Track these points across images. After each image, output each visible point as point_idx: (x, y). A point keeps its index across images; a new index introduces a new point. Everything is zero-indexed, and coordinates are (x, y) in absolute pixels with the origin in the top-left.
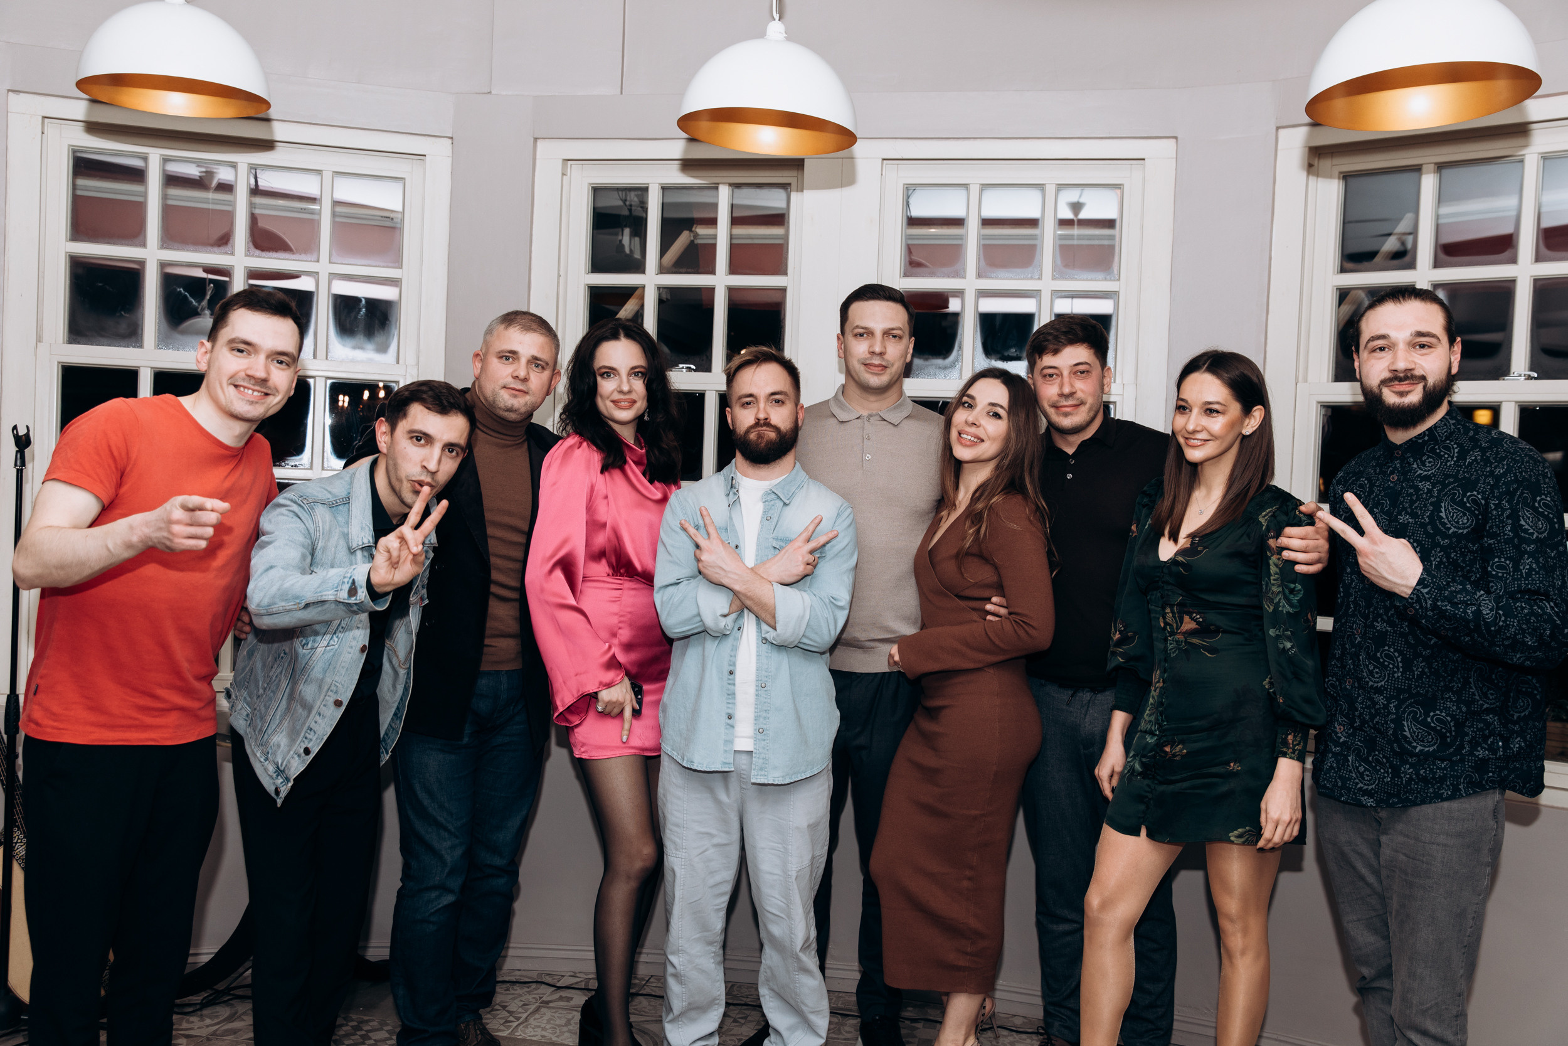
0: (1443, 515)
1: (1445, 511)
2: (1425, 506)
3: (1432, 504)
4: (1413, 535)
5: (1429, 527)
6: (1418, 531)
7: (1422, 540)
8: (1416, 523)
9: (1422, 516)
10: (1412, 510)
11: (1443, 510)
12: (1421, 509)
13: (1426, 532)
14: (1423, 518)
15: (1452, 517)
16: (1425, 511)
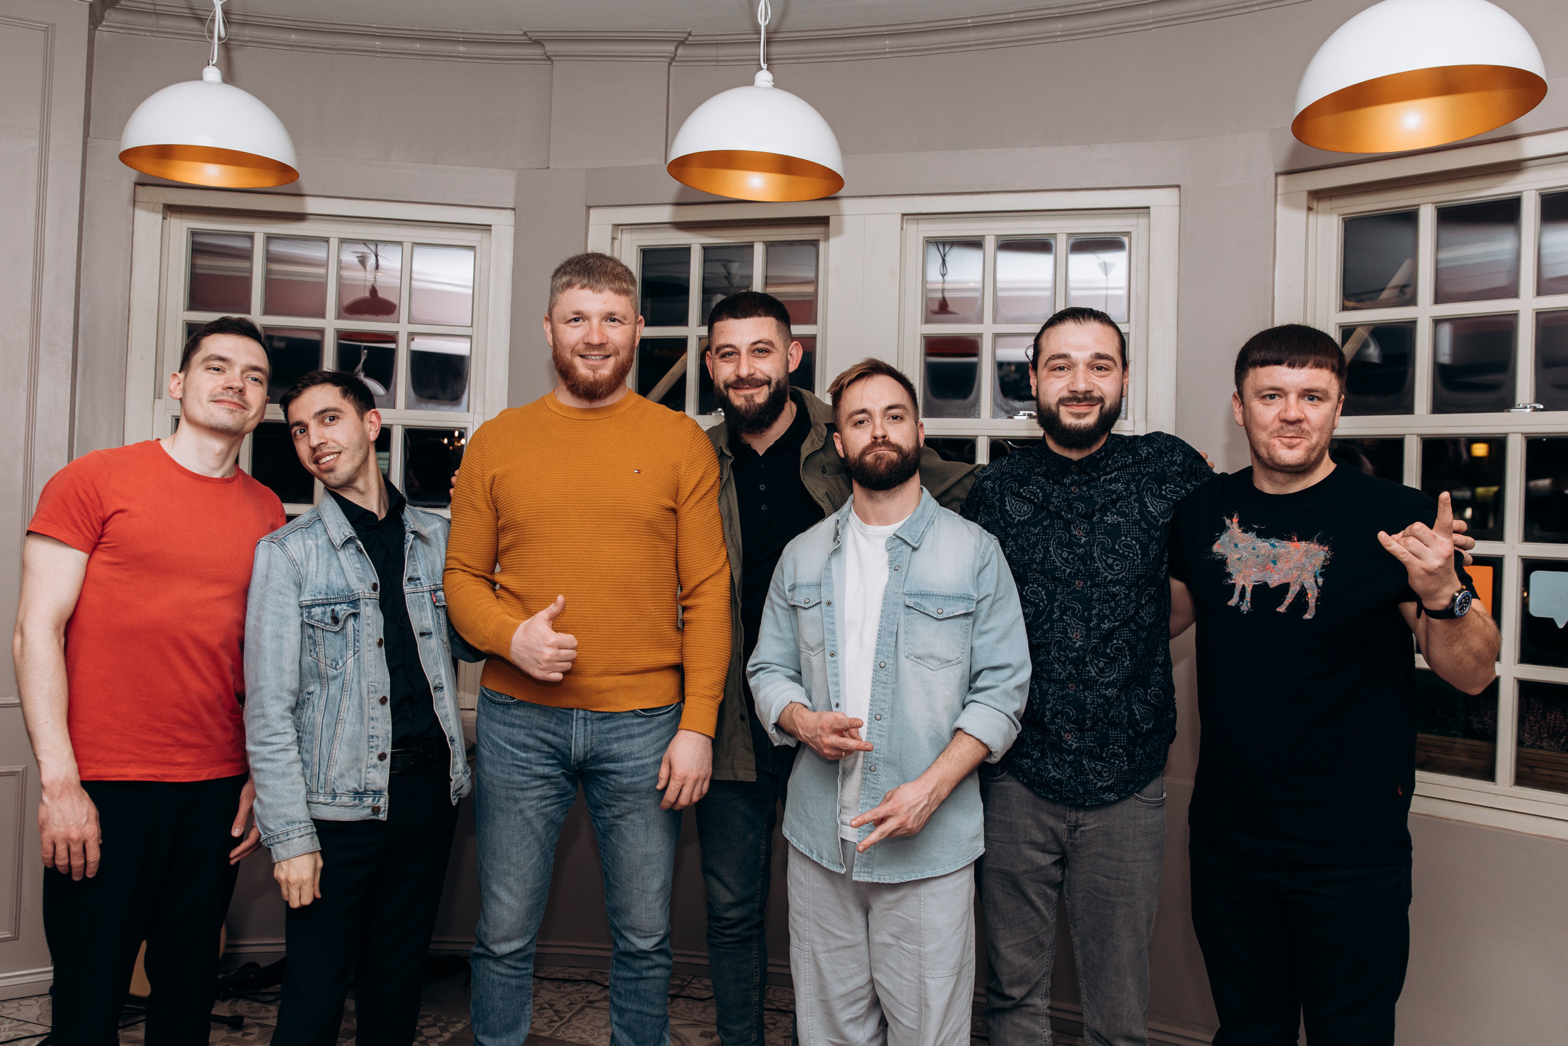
0: (1151, 509)
1: (1152, 505)
2: (1130, 503)
3: (1135, 500)
4: (1129, 533)
5: (1143, 523)
6: (1133, 528)
7: (1139, 537)
8: (1128, 521)
9: (1132, 513)
10: (1117, 509)
11: (1149, 505)
12: (1127, 507)
13: (1141, 528)
14: (1133, 516)
15: (1160, 509)
16: (1132, 509)
